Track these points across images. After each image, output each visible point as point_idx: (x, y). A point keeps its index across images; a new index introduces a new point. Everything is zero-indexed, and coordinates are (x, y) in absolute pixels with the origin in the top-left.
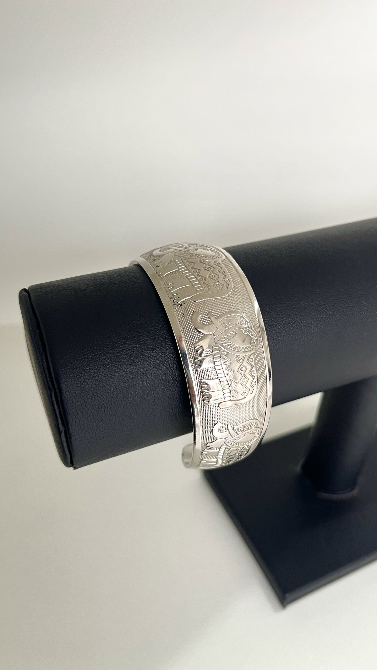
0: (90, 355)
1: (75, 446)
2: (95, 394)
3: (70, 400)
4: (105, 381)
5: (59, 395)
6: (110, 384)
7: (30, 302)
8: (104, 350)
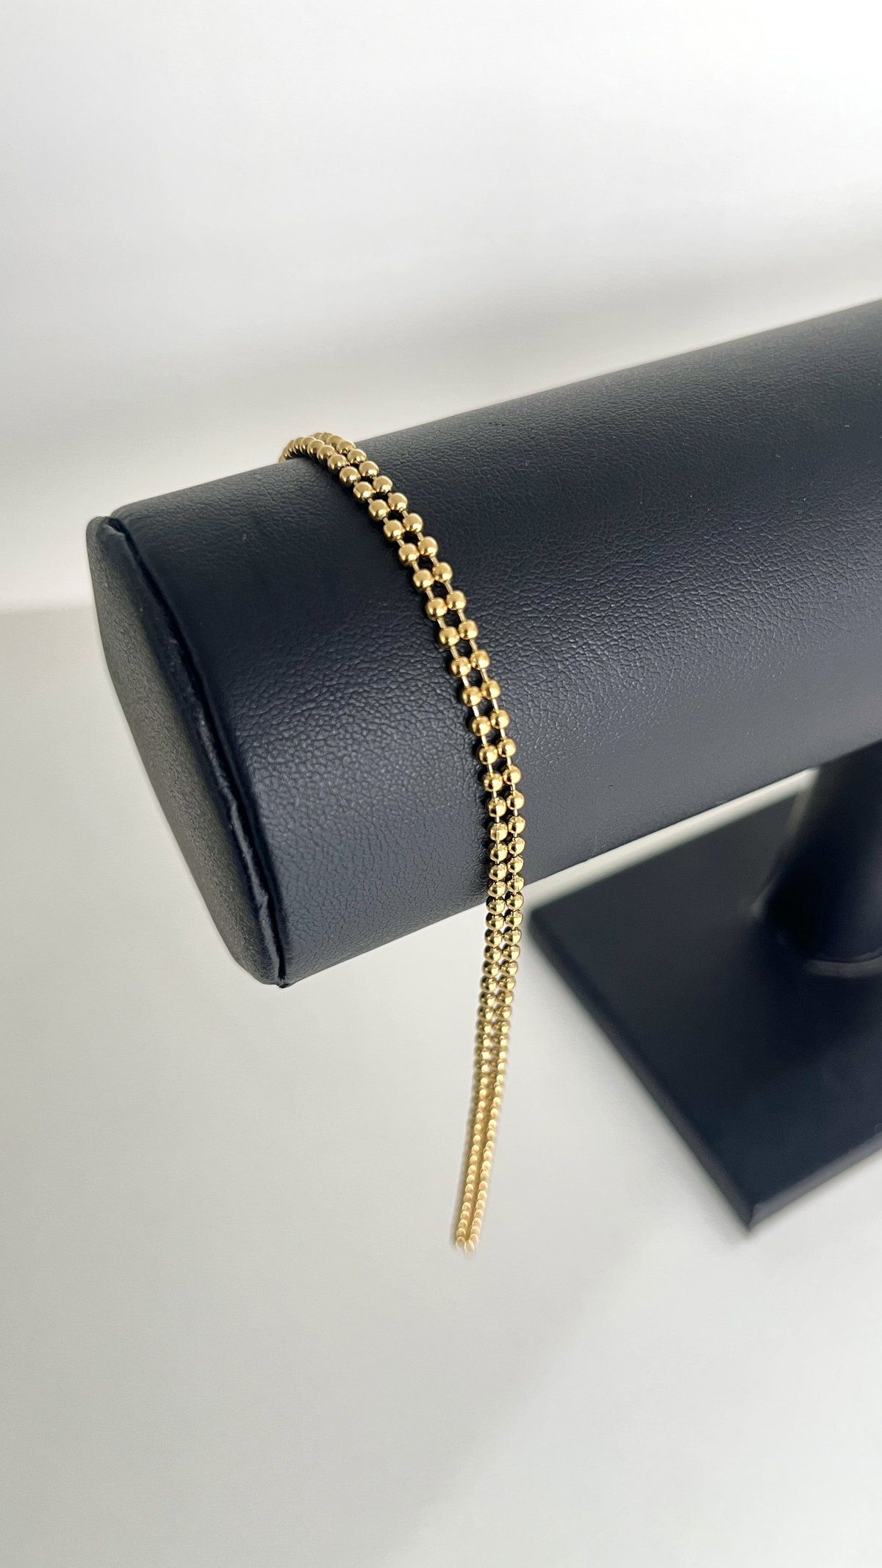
0: (326, 700)
1: (296, 937)
2: (343, 802)
3: (280, 824)
4: (367, 768)
5: (250, 814)
6: (380, 774)
7: (136, 559)
8: (359, 683)
